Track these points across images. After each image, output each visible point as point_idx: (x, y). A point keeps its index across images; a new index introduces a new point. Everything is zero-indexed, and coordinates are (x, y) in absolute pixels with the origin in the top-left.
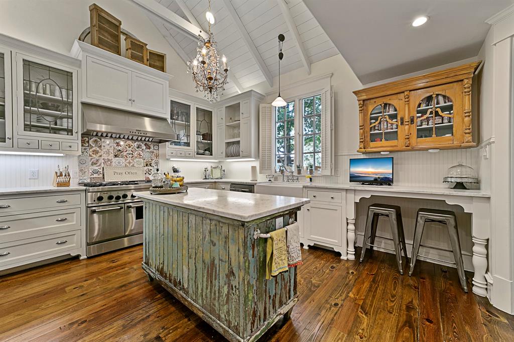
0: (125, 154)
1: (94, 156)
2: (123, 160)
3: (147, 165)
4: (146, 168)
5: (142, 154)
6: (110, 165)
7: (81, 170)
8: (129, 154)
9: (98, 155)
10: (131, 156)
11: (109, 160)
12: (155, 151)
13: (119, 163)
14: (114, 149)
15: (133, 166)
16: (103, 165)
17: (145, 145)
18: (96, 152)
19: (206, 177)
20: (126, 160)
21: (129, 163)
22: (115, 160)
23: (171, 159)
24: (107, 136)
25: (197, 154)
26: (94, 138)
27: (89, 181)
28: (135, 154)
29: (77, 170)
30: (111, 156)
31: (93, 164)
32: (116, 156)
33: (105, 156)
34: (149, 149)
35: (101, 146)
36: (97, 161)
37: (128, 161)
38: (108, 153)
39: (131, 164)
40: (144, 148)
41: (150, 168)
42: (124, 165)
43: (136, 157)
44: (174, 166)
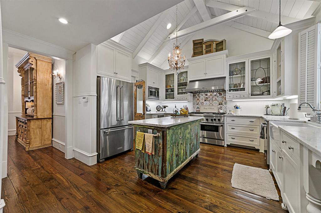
0: (209, 99)
1: (197, 101)
2: (208, 102)
3: (220, 104)
4: (219, 106)
5: (217, 99)
6: (203, 105)
7: (193, 107)
8: (211, 99)
9: (199, 101)
10: (212, 100)
11: (202, 102)
12: (224, 96)
13: (206, 103)
14: (205, 97)
15: (213, 105)
16: (200, 105)
17: (219, 93)
18: (198, 99)
19: (267, 113)
20: (209, 102)
21: (211, 103)
22: (205, 102)
23: (233, 100)
24: (208, 92)
25: (251, 95)
26: (198, 94)
27: (196, 111)
28: (214, 99)
29: (192, 107)
30: (203, 101)
31: (197, 104)
32: (205, 101)
33: (201, 101)
34: (221, 95)
35: (200, 97)
36: (199, 103)
37: (210, 103)
38: (202, 99)
39: (212, 104)
40: (218, 95)
41: (222, 106)
42: (208, 104)
43: (214, 101)
44: (237, 105)
